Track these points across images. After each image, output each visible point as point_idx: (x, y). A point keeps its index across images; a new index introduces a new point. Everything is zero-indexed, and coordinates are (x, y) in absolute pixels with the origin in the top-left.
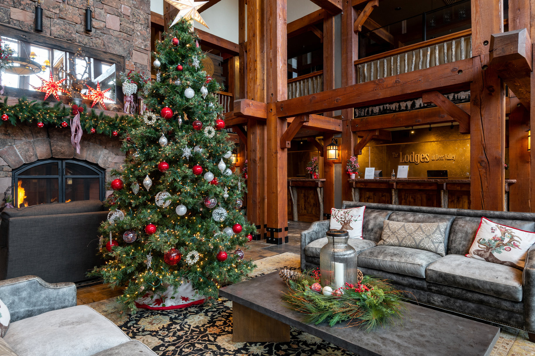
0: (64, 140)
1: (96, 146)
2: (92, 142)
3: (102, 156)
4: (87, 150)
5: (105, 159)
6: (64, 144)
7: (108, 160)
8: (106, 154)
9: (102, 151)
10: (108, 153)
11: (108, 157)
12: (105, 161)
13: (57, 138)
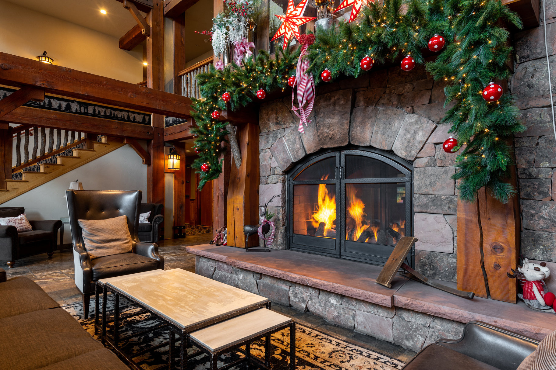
0: (333, 114)
1: (389, 112)
2: (383, 104)
3: (401, 132)
4: (373, 125)
5: (409, 136)
6: (334, 121)
7: (414, 139)
8: (411, 124)
9: (403, 119)
10: (416, 122)
11: (415, 132)
12: (409, 141)
13: (324, 113)
